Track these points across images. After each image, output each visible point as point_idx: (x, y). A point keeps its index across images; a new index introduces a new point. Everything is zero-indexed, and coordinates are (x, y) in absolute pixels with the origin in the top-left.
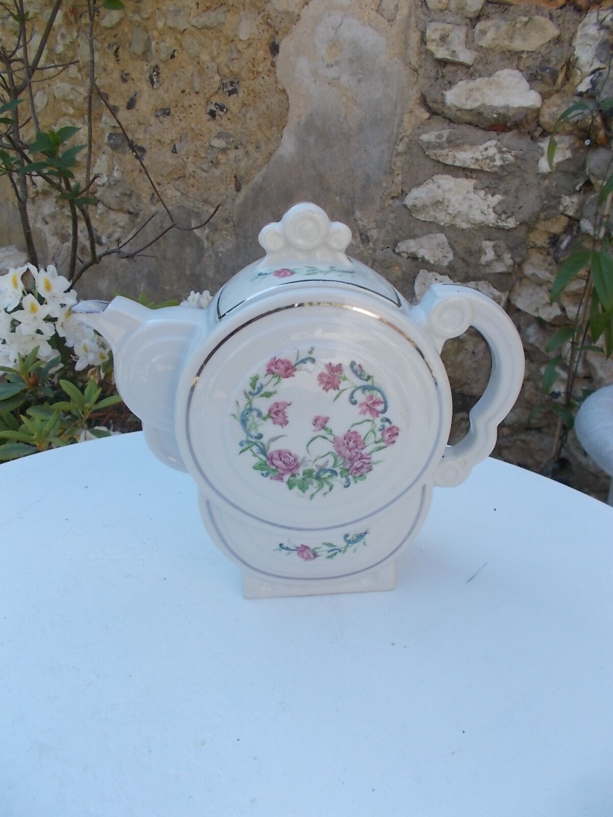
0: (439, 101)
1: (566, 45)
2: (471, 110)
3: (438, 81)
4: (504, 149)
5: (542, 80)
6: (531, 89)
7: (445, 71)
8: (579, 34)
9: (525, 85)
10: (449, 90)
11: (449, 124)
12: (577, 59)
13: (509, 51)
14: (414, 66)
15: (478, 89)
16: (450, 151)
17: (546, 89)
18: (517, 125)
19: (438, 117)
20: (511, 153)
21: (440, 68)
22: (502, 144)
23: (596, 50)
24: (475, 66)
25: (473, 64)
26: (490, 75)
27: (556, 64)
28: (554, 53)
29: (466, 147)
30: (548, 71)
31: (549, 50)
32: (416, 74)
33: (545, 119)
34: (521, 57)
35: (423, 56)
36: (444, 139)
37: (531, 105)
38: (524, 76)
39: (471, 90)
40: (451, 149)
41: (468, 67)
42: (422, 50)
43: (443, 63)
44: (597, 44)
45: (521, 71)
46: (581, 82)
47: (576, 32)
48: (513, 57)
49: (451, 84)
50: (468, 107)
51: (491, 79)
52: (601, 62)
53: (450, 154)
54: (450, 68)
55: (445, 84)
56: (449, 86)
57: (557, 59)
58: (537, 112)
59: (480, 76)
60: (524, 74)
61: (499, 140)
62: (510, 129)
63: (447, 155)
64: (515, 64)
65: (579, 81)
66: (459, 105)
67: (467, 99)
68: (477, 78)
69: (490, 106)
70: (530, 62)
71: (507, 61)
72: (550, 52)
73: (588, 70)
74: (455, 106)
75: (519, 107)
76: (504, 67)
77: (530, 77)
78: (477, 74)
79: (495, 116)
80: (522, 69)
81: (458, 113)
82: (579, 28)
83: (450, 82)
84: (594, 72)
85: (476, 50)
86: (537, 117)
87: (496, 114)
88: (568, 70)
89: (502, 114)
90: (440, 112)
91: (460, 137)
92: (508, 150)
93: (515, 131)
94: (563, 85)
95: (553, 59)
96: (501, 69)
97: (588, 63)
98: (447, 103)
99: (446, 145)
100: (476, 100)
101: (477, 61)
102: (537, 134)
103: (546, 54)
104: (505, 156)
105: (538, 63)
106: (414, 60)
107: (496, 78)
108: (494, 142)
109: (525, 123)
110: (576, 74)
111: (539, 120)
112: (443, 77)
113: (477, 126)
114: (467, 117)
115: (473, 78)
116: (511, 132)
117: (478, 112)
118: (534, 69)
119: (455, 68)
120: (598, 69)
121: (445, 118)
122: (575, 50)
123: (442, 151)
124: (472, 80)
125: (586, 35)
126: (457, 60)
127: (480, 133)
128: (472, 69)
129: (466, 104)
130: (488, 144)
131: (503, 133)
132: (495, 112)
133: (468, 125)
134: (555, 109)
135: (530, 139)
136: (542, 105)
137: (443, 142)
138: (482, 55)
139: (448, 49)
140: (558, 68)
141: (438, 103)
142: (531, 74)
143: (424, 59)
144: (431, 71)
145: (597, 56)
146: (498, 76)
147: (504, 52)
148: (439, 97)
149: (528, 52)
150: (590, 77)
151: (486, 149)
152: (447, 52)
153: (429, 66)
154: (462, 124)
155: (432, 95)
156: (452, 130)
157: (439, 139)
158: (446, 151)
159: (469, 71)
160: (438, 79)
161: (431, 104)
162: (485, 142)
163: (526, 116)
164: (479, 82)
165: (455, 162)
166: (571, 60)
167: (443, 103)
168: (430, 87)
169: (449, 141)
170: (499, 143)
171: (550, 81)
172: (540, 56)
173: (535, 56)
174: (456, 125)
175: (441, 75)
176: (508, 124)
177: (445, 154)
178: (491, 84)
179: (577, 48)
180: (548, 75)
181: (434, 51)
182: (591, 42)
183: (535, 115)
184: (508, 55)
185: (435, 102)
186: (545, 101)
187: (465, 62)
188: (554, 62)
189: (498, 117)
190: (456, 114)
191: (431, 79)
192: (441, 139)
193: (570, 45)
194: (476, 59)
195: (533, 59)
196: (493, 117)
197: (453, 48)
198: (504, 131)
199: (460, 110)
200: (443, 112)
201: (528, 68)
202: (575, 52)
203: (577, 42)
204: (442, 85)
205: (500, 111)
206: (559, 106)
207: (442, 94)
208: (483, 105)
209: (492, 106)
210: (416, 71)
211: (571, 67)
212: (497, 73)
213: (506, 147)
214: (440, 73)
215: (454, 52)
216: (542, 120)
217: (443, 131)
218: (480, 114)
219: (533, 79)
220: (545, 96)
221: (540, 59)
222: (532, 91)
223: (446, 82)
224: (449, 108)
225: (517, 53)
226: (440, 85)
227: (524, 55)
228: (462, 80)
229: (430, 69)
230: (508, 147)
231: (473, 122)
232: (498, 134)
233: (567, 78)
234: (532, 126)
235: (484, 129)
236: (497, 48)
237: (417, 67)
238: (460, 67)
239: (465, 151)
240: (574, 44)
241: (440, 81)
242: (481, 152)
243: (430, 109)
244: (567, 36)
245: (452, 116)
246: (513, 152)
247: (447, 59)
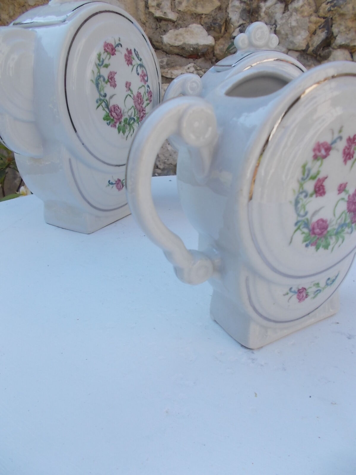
0: (160, 41)
1: (224, 11)
2: (178, 46)
3: (157, 30)
4: (198, 68)
5: (214, 30)
6: (209, 35)
7: (161, 24)
8: (230, 5)
9: (205, 32)
10: (164, 35)
11: (166, 55)
12: (231, 19)
13: (195, 14)
14: (143, 21)
15: (181, 34)
16: (169, 70)
17: (216, 35)
18: (204, 55)
19: (160, 51)
20: (202, 70)
21: (158, 22)
22: (197, 65)
23: (240, 14)
24: (178, 21)
25: (176, 21)
26: (186, 26)
27: (221, 22)
28: (219, 15)
29: (178, 67)
30: (217, 24)
31: (216, 13)
32: (144, 25)
33: (217, 52)
34: (202, 17)
35: (148, 16)
36: (165, 63)
37: (210, 44)
38: (204, 28)
39: (177, 35)
40: (169, 69)
41: (174, 22)
42: (147, 12)
43: (159, 20)
44: (240, 10)
45: (202, 25)
46: (234, 31)
47: (228, 4)
48: (197, 17)
49: (165, 32)
50: (176, 45)
51: (187, 29)
52: (243, 20)
53: (169, 71)
54: (163, 23)
55: (162, 32)
56: (164, 33)
57: (221, 19)
58: (213, 48)
59: (181, 27)
60: (204, 27)
61: (195, 63)
62: (200, 58)
63: (167, 72)
64: (199, 21)
65: (233, 31)
66: (171, 44)
67: (175, 40)
68: (179, 28)
69: (188, 44)
70: (206, 20)
71: (194, 20)
72: (217, 15)
73: (237, 24)
74: (169, 44)
75: (204, 45)
76: (193, 23)
77: (208, 29)
78: (179, 26)
79: (192, 49)
80: (202, 24)
81: (171, 48)
82: (230, 2)
83: (164, 31)
84: (240, 26)
85: (177, 13)
86: (213, 51)
87: (192, 48)
88: (226, 25)
89: (195, 48)
90: (160, 48)
91: (173, 62)
92: (201, 69)
93: (203, 58)
94: (224, 34)
95: (219, 18)
96: (192, 24)
97: (237, 21)
98: (164, 43)
99: (166, 66)
100: (181, 41)
101: (179, 19)
102: (214, 60)
103: (215, 16)
104: (199, 72)
105: (211, 20)
106: (143, 17)
107: (189, 28)
108: (192, 64)
109: (207, 53)
110: (231, 27)
111: (214, 53)
112: (160, 27)
113: (182, 56)
114: (176, 51)
115: (177, 28)
116: (201, 59)
117: (182, 47)
118: (210, 24)
119: (166, 23)
120: (242, 24)
121: (163, 51)
122: (229, 14)
123: (165, 70)
124: (176, 29)
125: (234, 6)
126: (167, 18)
127: (184, 60)
128: (176, 23)
129: (175, 43)
130: (189, 65)
131: (197, 60)
132: (192, 47)
133: (177, 56)
134: (222, 46)
135: (210, 63)
136: (215, 44)
137: (164, 65)
138: (181, 16)
139: (162, 11)
140: (222, 24)
141: (159, 42)
142: (208, 27)
143: (148, 17)
144: (153, 24)
145: (241, 17)
146: (191, 28)
147: (192, 14)
148: (159, 39)
149: (205, 14)
150: (239, 28)
151: (189, 68)
152: (161, 13)
153: (151, 21)
154: (173, 55)
155: (156, 37)
156: (169, 58)
157: (162, 63)
158: (166, 70)
159: (175, 25)
160: (157, 29)
161: (155, 43)
162: (187, 64)
163: (208, 50)
164: (181, 30)
165: (172, 76)
166: (228, 19)
167: (162, 42)
168: (153, 33)
169: (168, 64)
170: (195, 65)
171: (218, 30)
172: (212, 17)
173: (209, 17)
174: (170, 55)
175: (159, 26)
176: (199, 54)
177: (166, 72)
178: (188, 32)
179: (230, 13)
180: (218, 27)
181: (154, 13)
182: (237, 10)
183: (212, 50)
184: (195, 16)
185: (157, 42)
186: (217, 42)
187: (172, 19)
188: (220, 20)
189: (193, 50)
190: (170, 49)
191: (153, 29)
192: (163, 63)
193: (226, 11)
194: (178, 17)
195: (208, 18)
196: (191, 50)
197: (165, 11)
198: (197, 59)
199: (172, 46)
200: (162, 48)
201: (206, 23)
202: (229, 15)
203: (229, 10)
204: (160, 32)
205: (194, 47)
206: (224, 45)
207: (161, 37)
208: (184, 44)
209: (190, 44)
210: (144, 24)
211: (228, 24)
212: (190, 26)
213: (199, 67)
214: (158, 26)
215: (165, 13)
216: (215, 52)
217: (164, 59)
218: (183, 49)
219: (209, 29)
220: (216, 39)
221: (212, 19)
222: (210, 36)
223: (162, 30)
224: (165, 45)
225: (199, 15)
226: (159, 32)
227: (203, 16)
228: (171, 29)
229: (152, 23)
230: (200, 67)
231: (179, 54)
232: (194, 60)
233: (226, 30)
234: (211, 56)
235: (186, 58)
236: (189, 12)
237: (145, 22)
238: (169, 22)
239: (177, 70)
240: (228, 11)
241: (159, 30)
242: (186, 70)
243: (155, 46)
244: (224, 6)
245: (168, 50)
246: (203, 69)
247: (161, 17)
